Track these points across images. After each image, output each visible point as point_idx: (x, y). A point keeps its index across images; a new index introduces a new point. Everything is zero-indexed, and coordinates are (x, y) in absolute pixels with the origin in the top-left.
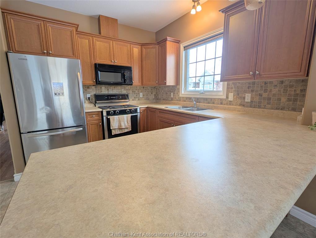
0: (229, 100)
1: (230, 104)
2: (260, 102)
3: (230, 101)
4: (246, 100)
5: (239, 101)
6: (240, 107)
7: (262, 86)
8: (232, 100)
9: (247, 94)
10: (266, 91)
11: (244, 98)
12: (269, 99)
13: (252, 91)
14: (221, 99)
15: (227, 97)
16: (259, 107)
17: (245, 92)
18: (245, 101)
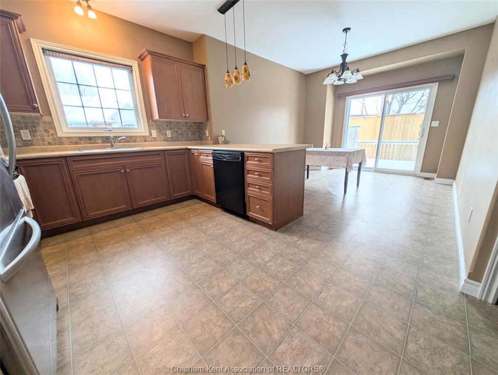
0: (153, 136)
1: (155, 141)
2: (178, 137)
3: (154, 138)
4: (168, 136)
5: (162, 137)
6: (164, 142)
7: (176, 125)
8: (156, 136)
9: (167, 132)
10: (179, 129)
11: (166, 134)
12: (182, 134)
13: (171, 128)
14: (144, 137)
15: (151, 134)
16: (178, 141)
17: (165, 129)
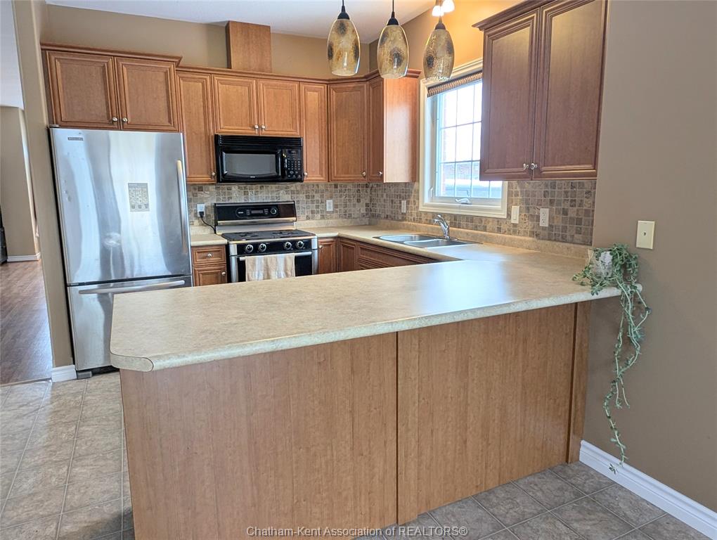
0: (513, 222)
1: (515, 232)
2: (564, 229)
3: (515, 225)
4: (541, 224)
5: (529, 225)
6: (531, 239)
7: (566, 192)
8: (517, 222)
9: (542, 210)
10: (573, 203)
11: (538, 218)
12: (579, 221)
13: (551, 202)
14: (498, 220)
15: (509, 215)
16: (564, 240)
17: (539, 204)
18: (539, 224)
